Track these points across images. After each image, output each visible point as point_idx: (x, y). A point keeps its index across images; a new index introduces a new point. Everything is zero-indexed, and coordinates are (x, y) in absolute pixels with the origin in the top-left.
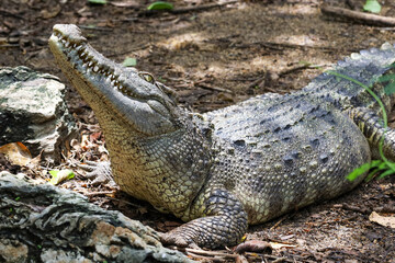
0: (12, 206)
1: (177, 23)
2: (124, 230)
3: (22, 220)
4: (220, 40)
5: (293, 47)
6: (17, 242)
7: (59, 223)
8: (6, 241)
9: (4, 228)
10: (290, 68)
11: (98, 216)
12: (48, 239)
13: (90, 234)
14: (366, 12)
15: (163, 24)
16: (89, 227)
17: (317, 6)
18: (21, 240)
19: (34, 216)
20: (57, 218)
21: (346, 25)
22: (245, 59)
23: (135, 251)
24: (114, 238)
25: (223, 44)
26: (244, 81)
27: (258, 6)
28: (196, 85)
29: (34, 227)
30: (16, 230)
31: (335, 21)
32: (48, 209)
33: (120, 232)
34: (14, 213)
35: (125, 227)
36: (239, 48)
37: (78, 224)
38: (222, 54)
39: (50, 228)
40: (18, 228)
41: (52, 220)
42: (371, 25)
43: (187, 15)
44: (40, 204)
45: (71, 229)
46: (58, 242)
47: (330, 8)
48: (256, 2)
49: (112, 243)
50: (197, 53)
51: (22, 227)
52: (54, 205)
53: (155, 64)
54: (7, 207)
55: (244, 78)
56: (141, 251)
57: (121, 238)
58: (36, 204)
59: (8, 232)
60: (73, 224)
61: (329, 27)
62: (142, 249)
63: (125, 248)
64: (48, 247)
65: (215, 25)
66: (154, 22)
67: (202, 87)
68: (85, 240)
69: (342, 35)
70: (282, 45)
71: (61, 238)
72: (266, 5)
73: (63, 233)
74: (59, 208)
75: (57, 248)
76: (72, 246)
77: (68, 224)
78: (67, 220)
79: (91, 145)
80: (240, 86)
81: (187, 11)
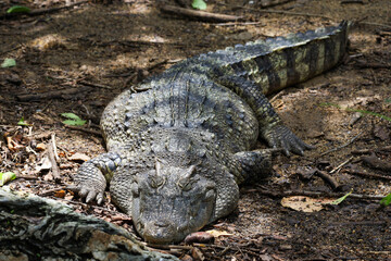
0: (10, 219)
1: (36, 25)
2: (120, 238)
3: (21, 232)
4: (81, 39)
5: (148, 44)
6: (18, 252)
7: (56, 233)
8: (7, 252)
9: (4, 240)
10: (152, 64)
11: (93, 226)
12: (46, 248)
13: (86, 241)
14: (195, 9)
15: (23, 26)
16: (85, 235)
17: (151, 5)
18: (21, 250)
19: (32, 227)
20: (54, 229)
21: (183, 22)
22: (110, 57)
23: (133, 257)
24: (111, 246)
25: (86, 43)
26: (117, 77)
27: (100, 6)
28: (78, 83)
29: (33, 237)
30: (17, 241)
31: (172, 19)
32: (45, 221)
33: (117, 240)
34: (12, 225)
35: (120, 235)
36: (100, 46)
37: (74, 233)
38: (89, 53)
39: (48, 238)
40: (18, 239)
41: (49, 230)
42: (205, 22)
43: (42, 17)
44: (34, 216)
45: (68, 238)
46: (56, 250)
47: (167, 8)
48: (97, 2)
49: (109, 250)
50: (65, 52)
51: (22, 238)
52: (48, 217)
53: (32, 64)
54: (5, 220)
55: (116, 74)
56: (139, 257)
57: (117, 245)
58: (29, 215)
59: (8, 244)
60: (70, 234)
61: (169, 24)
62: (140, 254)
63: (122, 254)
64: (46, 256)
65: (70, 25)
66: (16, 25)
67: (83, 84)
68: (82, 247)
69: (184, 31)
70: (137, 42)
71: (59, 247)
72: (107, 6)
73: (60, 242)
74: (52, 218)
75: (55, 256)
76: (70, 253)
77: (64, 233)
78: (63, 230)
79: (17, 146)
80: (115, 82)
81: (41, 13)
